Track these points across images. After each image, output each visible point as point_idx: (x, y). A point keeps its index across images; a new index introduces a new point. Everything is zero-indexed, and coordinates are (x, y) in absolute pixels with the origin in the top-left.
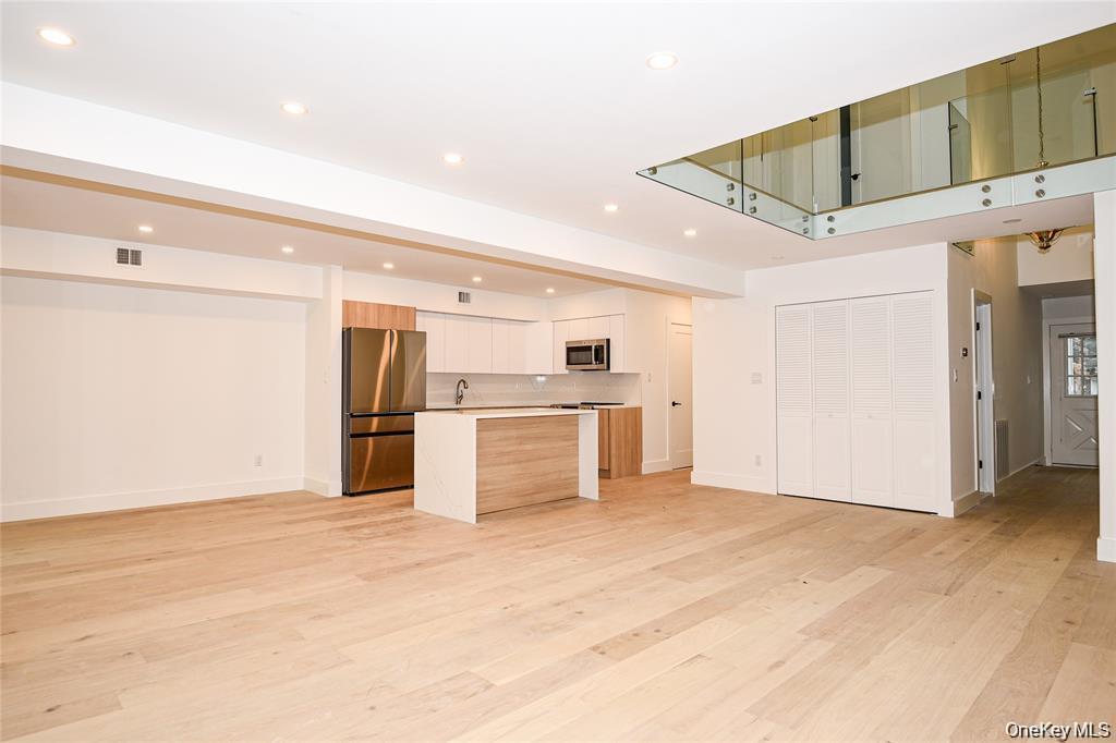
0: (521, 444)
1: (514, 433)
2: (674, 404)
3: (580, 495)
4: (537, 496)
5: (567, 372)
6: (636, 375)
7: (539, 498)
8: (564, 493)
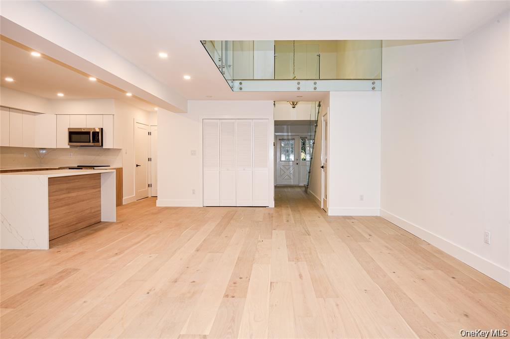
0: (69, 193)
1: (65, 186)
2: (137, 166)
3: (102, 221)
4: (79, 224)
5: (68, 147)
6: (120, 150)
7: (80, 226)
8: (93, 221)
